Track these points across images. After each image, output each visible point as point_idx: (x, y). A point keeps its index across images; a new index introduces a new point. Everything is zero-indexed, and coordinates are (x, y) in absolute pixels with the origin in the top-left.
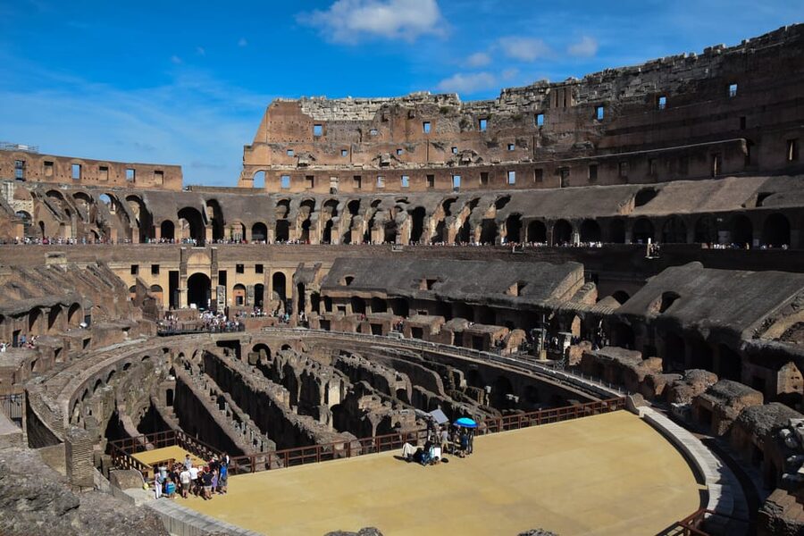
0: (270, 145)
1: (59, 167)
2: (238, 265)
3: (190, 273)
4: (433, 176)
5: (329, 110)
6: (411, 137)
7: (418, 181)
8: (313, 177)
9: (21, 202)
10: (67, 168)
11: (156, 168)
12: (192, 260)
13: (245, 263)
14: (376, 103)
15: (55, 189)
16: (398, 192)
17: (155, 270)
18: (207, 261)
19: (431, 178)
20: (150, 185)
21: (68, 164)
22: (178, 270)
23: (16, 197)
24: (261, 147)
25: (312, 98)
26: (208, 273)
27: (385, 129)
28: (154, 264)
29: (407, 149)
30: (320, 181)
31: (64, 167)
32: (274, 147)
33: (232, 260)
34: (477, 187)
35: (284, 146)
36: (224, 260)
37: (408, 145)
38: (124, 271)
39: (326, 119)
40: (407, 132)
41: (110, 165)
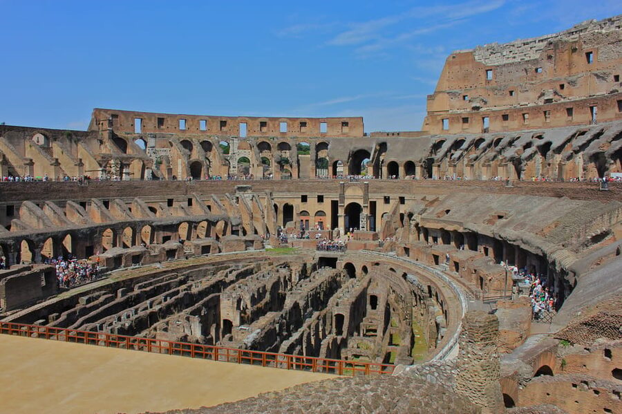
0: (448, 93)
1: (271, 125)
2: (385, 197)
3: (347, 202)
4: (572, 109)
5: (499, 54)
6: (574, 71)
7: (558, 115)
8: (468, 118)
9: (243, 151)
10: (276, 126)
11: (342, 120)
12: (348, 192)
13: (391, 196)
14: (542, 41)
15: (265, 140)
16: (540, 127)
17: (320, 199)
18: (360, 193)
19: (570, 111)
20: (339, 134)
21: (277, 122)
22: (338, 199)
23: (239, 148)
24: (441, 95)
25: (485, 46)
26: (361, 202)
27: (548, 65)
28: (320, 194)
29: (569, 83)
30: (474, 122)
31: (274, 125)
32: (452, 94)
33: (381, 193)
34: (613, 116)
35: (460, 92)
36: (375, 192)
37: (570, 79)
38: (295, 199)
39: (496, 64)
40: (570, 66)
41: (307, 121)
